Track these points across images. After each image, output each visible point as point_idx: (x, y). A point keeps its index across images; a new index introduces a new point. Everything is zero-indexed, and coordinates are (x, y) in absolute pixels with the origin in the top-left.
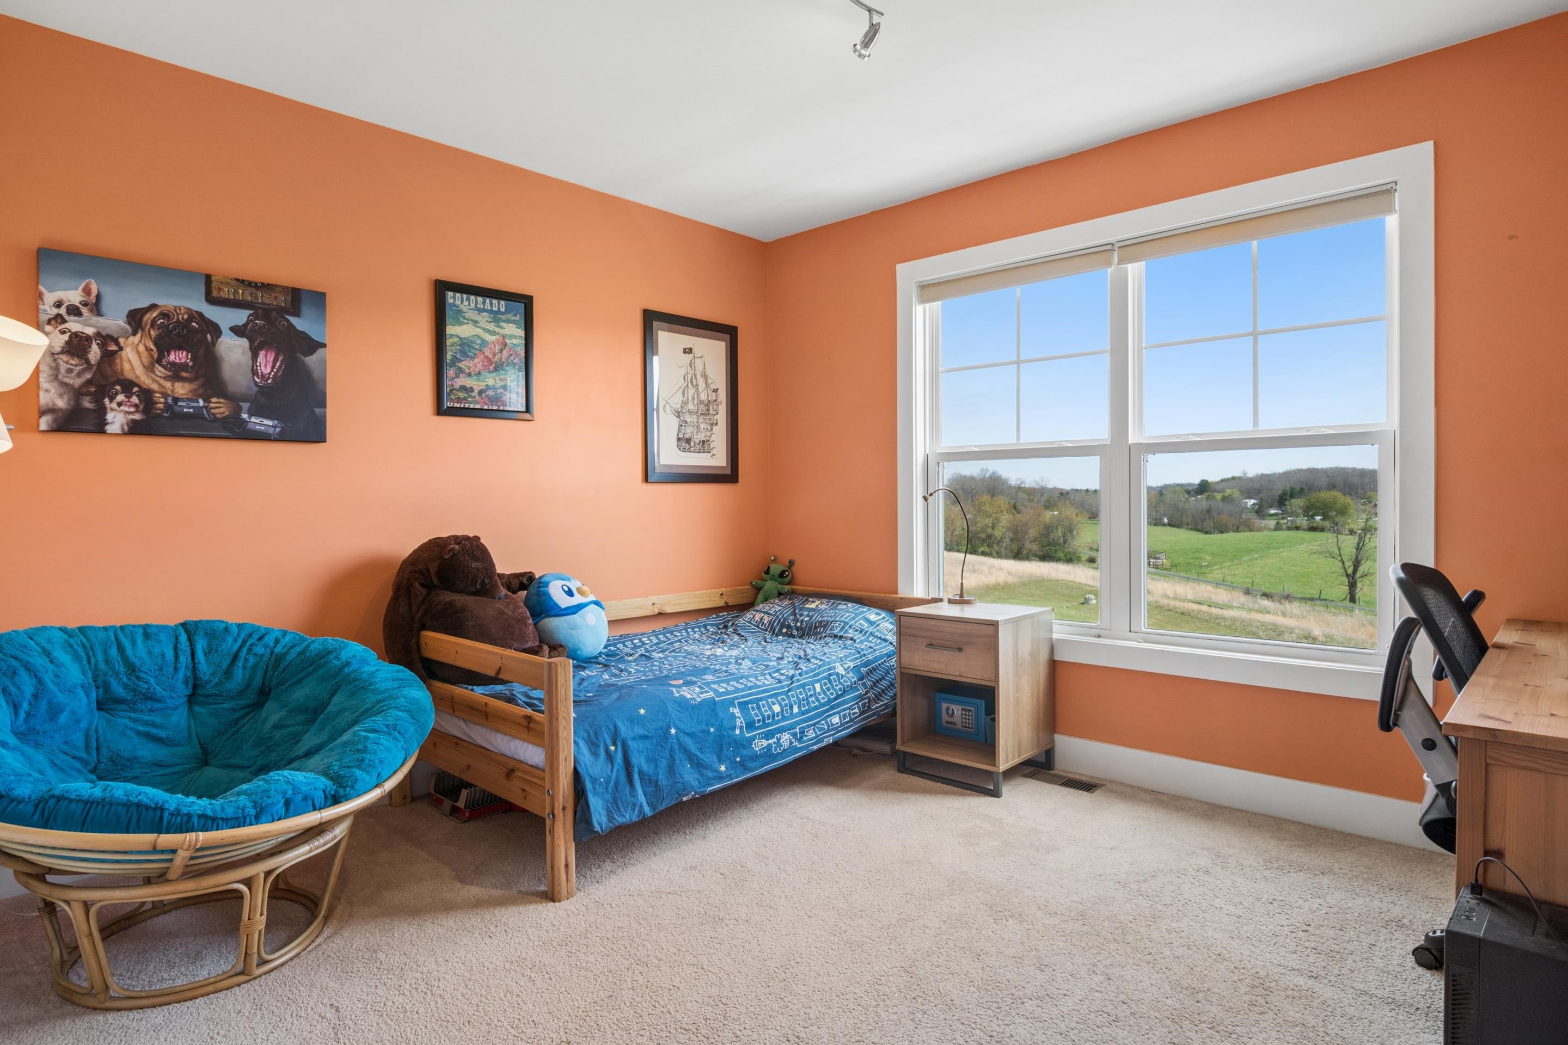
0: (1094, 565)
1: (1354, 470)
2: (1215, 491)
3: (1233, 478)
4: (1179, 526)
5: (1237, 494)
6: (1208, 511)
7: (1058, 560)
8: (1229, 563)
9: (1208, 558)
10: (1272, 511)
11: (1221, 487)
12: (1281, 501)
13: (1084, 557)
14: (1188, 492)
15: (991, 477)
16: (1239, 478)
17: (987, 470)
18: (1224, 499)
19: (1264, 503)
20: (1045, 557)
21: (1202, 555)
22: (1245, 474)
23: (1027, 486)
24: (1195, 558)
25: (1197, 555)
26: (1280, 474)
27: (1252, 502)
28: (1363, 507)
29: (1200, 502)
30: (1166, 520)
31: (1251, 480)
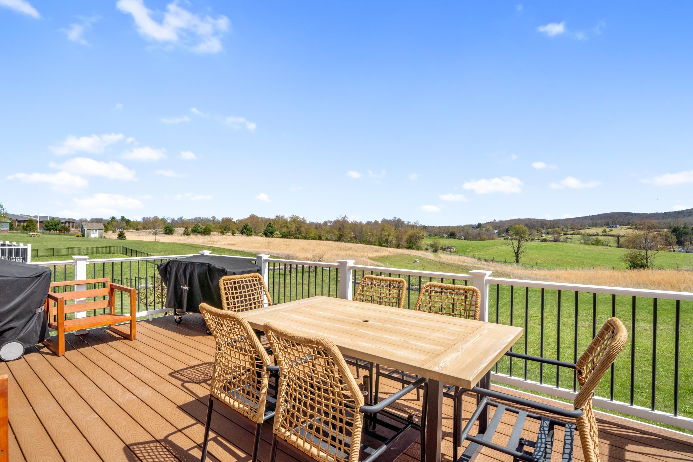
0: (427, 251)
1: (534, 219)
2: (484, 227)
3: (491, 222)
4: (467, 240)
5: (491, 228)
6: (479, 234)
7: (413, 249)
8: (478, 251)
9: (471, 249)
10: (504, 235)
11: (485, 226)
12: (507, 231)
13: (424, 248)
14: (473, 228)
15: (397, 220)
16: (493, 222)
17: (396, 218)
18: (486, 230)
19: (501, 232)
20: (409, 248)
21: (469, 248)
22: (495, 220)
23: (411, 224)
24: (466, 249)
25: (467, 248)
26: (507, 221)
27: (497, 231)
28: (537, 233)
29: (476, 231)
30: (463, 238)
31: (497, 223)
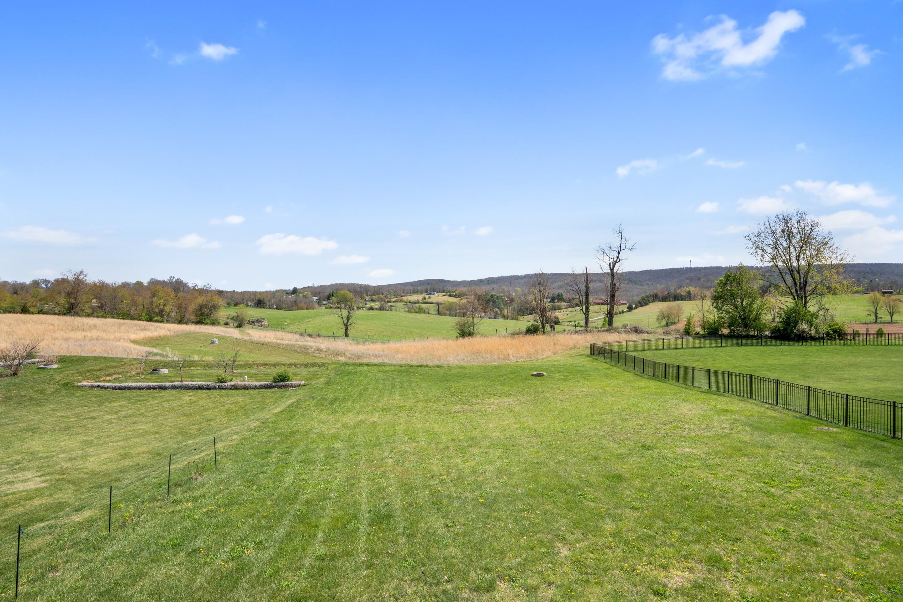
0: (227, 326)
1: (358, 284)
2: (300, 293)
3: (308, 287)
4: (281, 309)
5: (309, 294)
6: (295, 302)
7: (207, 324)
8: (298, 323)
9: (289, 321)
10: (325, 303)
11: (302, 291)
12: (328, 298)
13: (222, 322)
14: (287, 293)
15: (176, 282)
16: (311, 287)
17: (174, 277)
18: (304, 296)
19: (321, 299)
20: (199, 322)
21: (286, 320)
22: (313, 285)
23: (199, 287)
24: (282, 322)
25: (283, 320)
26: (328, 286)
27: (316, 298)
28: (362, 301)
29: (292, 297)
30: (275, 307)
31: (316, 288)
